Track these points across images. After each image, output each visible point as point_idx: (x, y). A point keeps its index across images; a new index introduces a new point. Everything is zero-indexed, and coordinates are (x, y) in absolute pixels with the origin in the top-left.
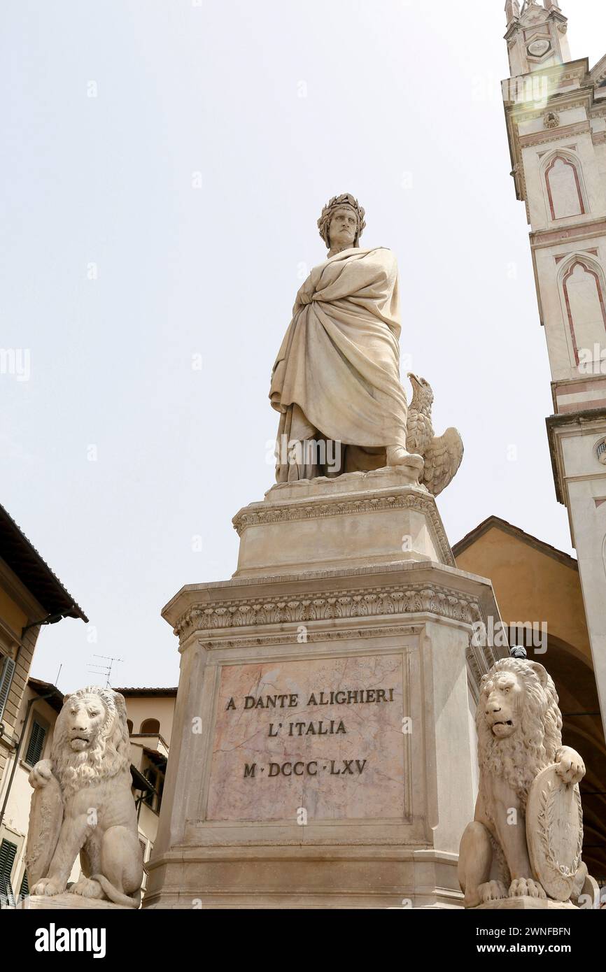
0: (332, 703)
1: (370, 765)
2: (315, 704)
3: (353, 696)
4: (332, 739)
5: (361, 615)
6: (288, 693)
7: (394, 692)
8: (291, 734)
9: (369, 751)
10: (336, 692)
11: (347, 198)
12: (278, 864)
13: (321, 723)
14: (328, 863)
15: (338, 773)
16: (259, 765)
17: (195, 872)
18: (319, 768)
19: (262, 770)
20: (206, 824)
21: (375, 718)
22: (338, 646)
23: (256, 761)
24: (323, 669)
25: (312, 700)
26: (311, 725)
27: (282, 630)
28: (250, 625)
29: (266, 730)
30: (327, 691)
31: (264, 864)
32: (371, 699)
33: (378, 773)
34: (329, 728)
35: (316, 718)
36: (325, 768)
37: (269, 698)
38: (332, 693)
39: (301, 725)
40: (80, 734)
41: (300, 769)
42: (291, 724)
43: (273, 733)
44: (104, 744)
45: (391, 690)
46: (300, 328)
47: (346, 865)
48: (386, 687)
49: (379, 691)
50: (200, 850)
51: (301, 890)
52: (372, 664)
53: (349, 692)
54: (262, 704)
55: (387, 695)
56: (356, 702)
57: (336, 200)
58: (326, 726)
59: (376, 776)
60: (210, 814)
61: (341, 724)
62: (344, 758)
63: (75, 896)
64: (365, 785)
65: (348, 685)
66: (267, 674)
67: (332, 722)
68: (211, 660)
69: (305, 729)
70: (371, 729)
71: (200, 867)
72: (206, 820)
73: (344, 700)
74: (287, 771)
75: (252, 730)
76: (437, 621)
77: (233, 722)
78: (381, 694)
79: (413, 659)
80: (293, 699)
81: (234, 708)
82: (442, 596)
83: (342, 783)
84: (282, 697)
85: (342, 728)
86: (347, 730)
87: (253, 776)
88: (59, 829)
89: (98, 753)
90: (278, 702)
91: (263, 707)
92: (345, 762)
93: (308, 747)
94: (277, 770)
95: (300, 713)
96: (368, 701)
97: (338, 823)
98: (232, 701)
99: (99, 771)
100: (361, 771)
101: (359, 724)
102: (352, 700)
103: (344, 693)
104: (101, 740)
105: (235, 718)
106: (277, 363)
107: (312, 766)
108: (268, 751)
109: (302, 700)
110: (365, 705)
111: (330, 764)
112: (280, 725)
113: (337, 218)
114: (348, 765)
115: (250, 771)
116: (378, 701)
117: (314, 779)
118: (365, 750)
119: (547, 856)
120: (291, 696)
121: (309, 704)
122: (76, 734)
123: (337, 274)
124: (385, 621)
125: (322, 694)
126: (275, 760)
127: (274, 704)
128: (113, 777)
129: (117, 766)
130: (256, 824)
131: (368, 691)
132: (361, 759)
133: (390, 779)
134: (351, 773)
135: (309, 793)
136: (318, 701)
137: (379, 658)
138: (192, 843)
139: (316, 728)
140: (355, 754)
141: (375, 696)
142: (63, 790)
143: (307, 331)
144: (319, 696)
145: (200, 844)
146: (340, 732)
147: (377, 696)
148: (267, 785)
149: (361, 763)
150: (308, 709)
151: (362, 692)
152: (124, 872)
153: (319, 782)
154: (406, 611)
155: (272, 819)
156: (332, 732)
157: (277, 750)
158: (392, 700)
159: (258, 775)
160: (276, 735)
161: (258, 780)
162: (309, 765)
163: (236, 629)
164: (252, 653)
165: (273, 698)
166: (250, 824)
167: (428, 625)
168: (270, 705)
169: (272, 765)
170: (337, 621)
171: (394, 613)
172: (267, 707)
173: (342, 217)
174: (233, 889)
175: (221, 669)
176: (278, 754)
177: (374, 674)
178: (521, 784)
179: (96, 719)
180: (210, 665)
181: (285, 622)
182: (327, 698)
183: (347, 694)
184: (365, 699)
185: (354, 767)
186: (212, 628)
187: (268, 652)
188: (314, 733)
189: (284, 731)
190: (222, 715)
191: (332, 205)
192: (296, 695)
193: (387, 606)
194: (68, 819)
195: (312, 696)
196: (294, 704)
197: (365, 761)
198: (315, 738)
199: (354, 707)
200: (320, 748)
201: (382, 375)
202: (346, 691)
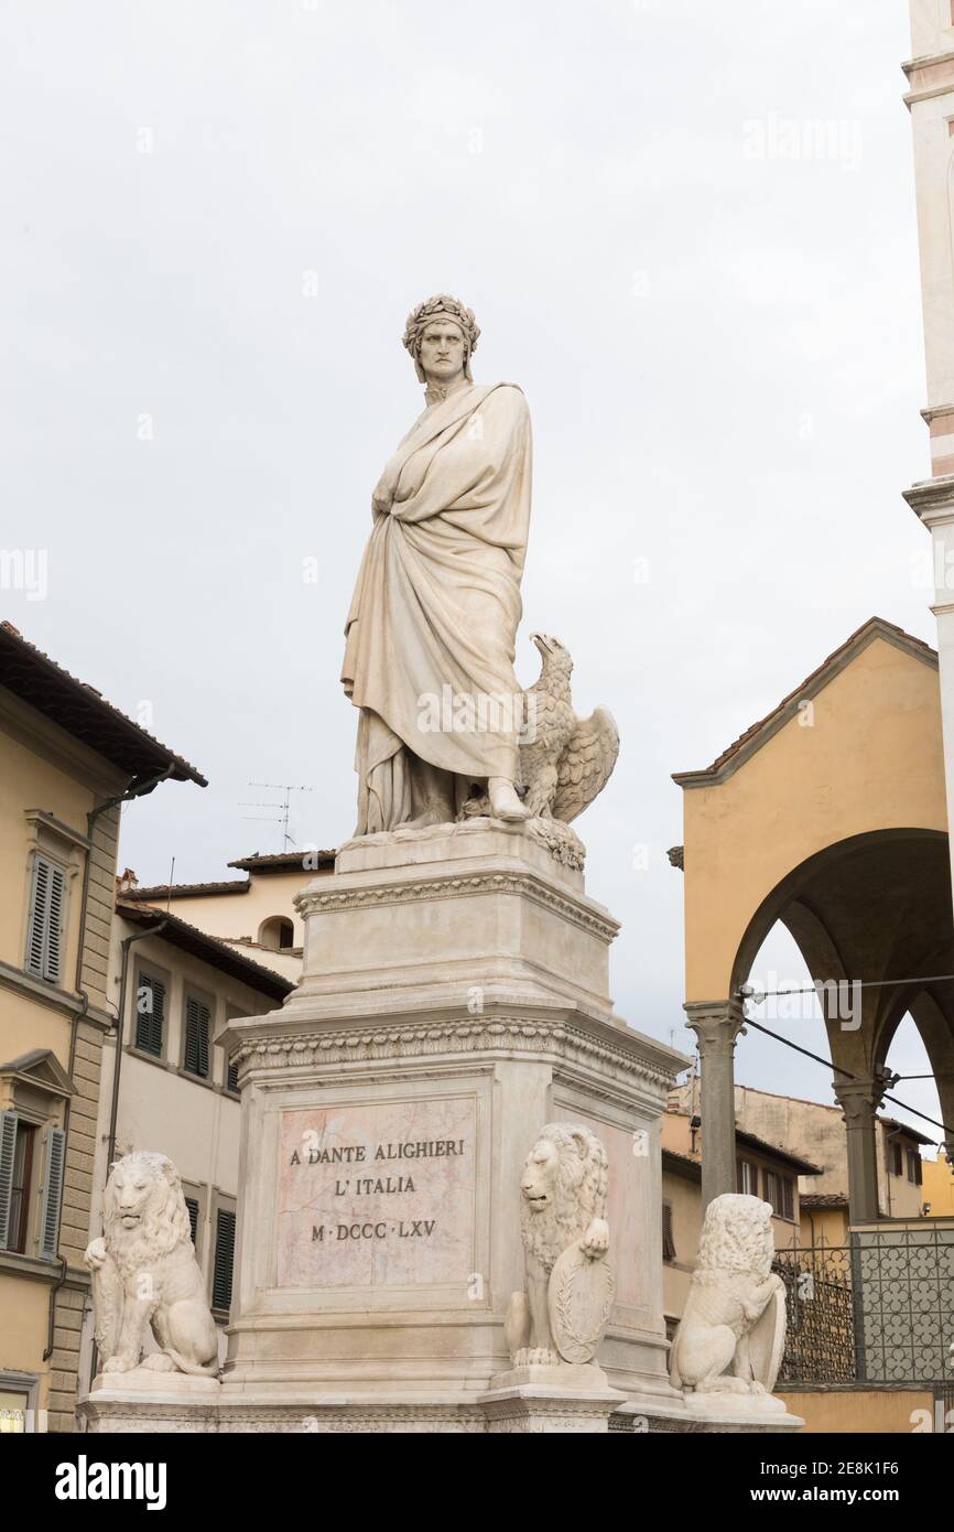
0: (400, 1157)
1: (439, 1227)
2: (383, 1158)
3: (422, 1149)
4: (401, 1197)
5: (426, 1054)
6: (354, 1145)
7: (464, 1144)
8: (358, 1193)
9: (438, 1211)
10: (405, 1144)
11: (441, 303)
12: (345, 1331)
13: (389, 1179)
14: (393, 1330)
15: (407, 1235)
16: (327, 1228)
17: (267, 1341)
18: (388, 1231)
19: (331, 1232)
20: (277, 1291)
21: (444, 1174)
22: (406, 1089)
23: (323, 1223)
24: (391, 1116)
25: (380, 1154)
26: (379, 1182)
27: (343, 1071)
28: (308, 1065)
29: (334, 1188)
30: (395, 1143)
31: (332, 1332)
32: (440, 1152)
33: (446, 1234)
34: (397, 1186)
35: (384, 1175)
36: (393, 1229)
37: (335, 1150)
38: (401, 1145)
39: (368, 1181)
40: (130, 1212)
41: (369, 1231)
42: (359, 1181)
43: (340, 1192)
44: (155, 1218)
45: (462, 1141)
46: (376, 566)
47: (410, 1331)
48: (455, 1138)
49: (448, 1142)
50: (270, 1319)
51: (368, 1356)
52: (442, 1111)
53: (418, 1144)
54: (327, 1158)
55: (457, 1148)
56: (425, 1155)
57: (424, 308)
58: (394, 1184)
59: (444, 1238)
60: (280, 1280)
61: (410, 1181)
62: (412, 1219)
63: (147, 1371)
64: (434, 1247)
65: (417, 1136)
66: (332, 1123)
67: (401, 1179)
68: (270, 1105)
69: (373, 1187)
70: (441, 1185)
71: (273, 1335)
72: (276, 1287)
73: (413, 1153)
74: (356, 1233)
75: (318, 1187)
76: (510, 1059)
77: (298, 1179)
78: (451, 1146)
79: (484, 1106)
80: (360, 1151)
81: (298, 1163)
82: (515, 1029)
83: (411, 1246)
84: (349, 1150)
85: (410, 1186)
86: (415, 1188)
87: (321, 1240)
88: (122, 1309)
89: (150, 1229)
90: (345, 1156)
91: (328, 1161)
92: (414, 1223)
93: (377, 1207)
94: (345, 1232)
95: (368, 1168)
96: (437, 1155)
97: (405, 1288)
98: (296, 1154)
99: (154, 1249)
100: (429, 1233)
101: (428, 1180)
102: (421, 1153)
103: (412, 1145)
104: (151, 1216)
105: (301, 1174)
106: (349, 626)
107: (381, 1228)
108: (336, 1211)
109: (370, 1154)
110: (434, 1159)
111: (399, 1225)
112: (348, 1182)
113: (428, 339)
114: (416, 1226)
115: (318, 1233)
116: (448, 1154)
117: (383, 1241)
118: (433, 1209)
119: (564, 1327)
120: (358, 1148)
121: (376, 1158)
122: (124, 1212)
123: (420, 478)
124: (452, 1062)
125: (390, 1146)
126: (344, 1221)
127: (340, 1158)
128: (171, 1252)
129: (173, 1241)
130: (327, 1290)
131: (438, 1143)
132: (429, 1219)
133: (457, 1241)
134: (419, 1235)
135: (378, 1257)
136: (386, 1154)
137: (449, 1102)
138: (263, 1312)
139: (384, 1185)
140: (425, 1215)
141: (445, 1148)
142: (120, 1270)
143: (386, 571)
144: (387, 1148)
145: (271, 1312)
146: (409, 1189)
147: (448, 1148)
148: (336, 1248)
149: (430, 1224)
150: (376, 1164)
151: (431, 1143)
152: (194, 1344)
153: (388, 1245)
154: (475, 1049)
155: (343, 1285)
156: (400, 1190)
157: (343, 1210)
158: (462, 1153)
159: (327, 1237)
160: (343, 1194)
161: (327, 1243)
162: (377, 1226)
163: (292, 1070)
164: (315, 1096)
165: (339, 1151)
166: (320, 1290)
167: (499, 1065)
168: (336, 1159)
169: (340, 1227)
170: (402, 1061)
171: (462, 1051)
172: (333, 1161)
173: (437, 338)
174: (305, 1357)
175: (281, 1115)
176: (347, 1214)
177: (445, 1123)
178: (547, 1260)
179: (144, 1193)
180: (270, 1112)
181: (346, 1061)
182: (395, 1151)
183: (415, 1146)
184: (434, 1152)
185: (422, 1228)
186: (267, 1068)
187: (331, 1095)
188: (382, 1192)
189: (352, 1189)
190: (286, 1170)
191: (419, 317)
192: (363, 1148)
193: (455, 1044)
194: (129, 1298)
195: (380, 1149)
196: (361, 1158)
197: (433, 1222)
198: (384, 1196)
199: (423, 1161)
200: (391, 1208)
201: (480, 663)
202: (414, 1143)
